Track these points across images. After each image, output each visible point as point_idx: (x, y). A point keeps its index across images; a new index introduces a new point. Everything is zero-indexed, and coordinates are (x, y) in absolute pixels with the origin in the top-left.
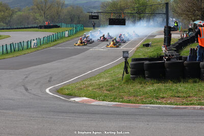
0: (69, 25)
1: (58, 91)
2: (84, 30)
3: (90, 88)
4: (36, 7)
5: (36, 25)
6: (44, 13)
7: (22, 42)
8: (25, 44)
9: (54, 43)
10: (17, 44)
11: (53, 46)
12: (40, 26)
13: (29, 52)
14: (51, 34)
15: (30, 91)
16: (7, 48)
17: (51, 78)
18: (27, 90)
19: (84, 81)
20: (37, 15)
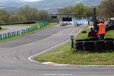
0: (40, 22)
1: (35, 59)
2: (49, 24)
3: (53, 57)
4: (22, 12)
5: (22, 22)
6: (26, 15)
7: (14, 32)
8: (16, 33)
9: (32, 32)
10: (12, 33)
11: (32, 34)
12: (24, 23)
13: (18, 37)
14: (30, 27)
15: (20, 59)
16: (6, 36)
17: (31, 52)
18: (18, 58)
19: (49, 53)
20: (22, 16)
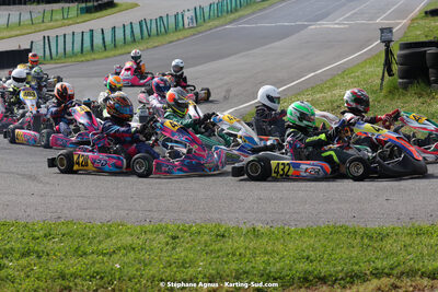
1: (245, 118)
10: (154, 22)
11: (230, 23)
13: (180, 37)
17: (229, 91)
19: (298, 94)
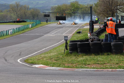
0: (32, 20)
1: (25, 61)
2: (40, 23)
3: (45, 59)
4: (11, 10)
5: (12, 21)
6: (17, 13)
7: (3, 31)
8: (5, 32)
9: (23, 32)
12: (14, 21)
13: (7, 37)
14: (21, 26)
15: (8, 61)
17: (21, 53)
18: (6, 60)
19: (41, 54)
20: (12, 14)
